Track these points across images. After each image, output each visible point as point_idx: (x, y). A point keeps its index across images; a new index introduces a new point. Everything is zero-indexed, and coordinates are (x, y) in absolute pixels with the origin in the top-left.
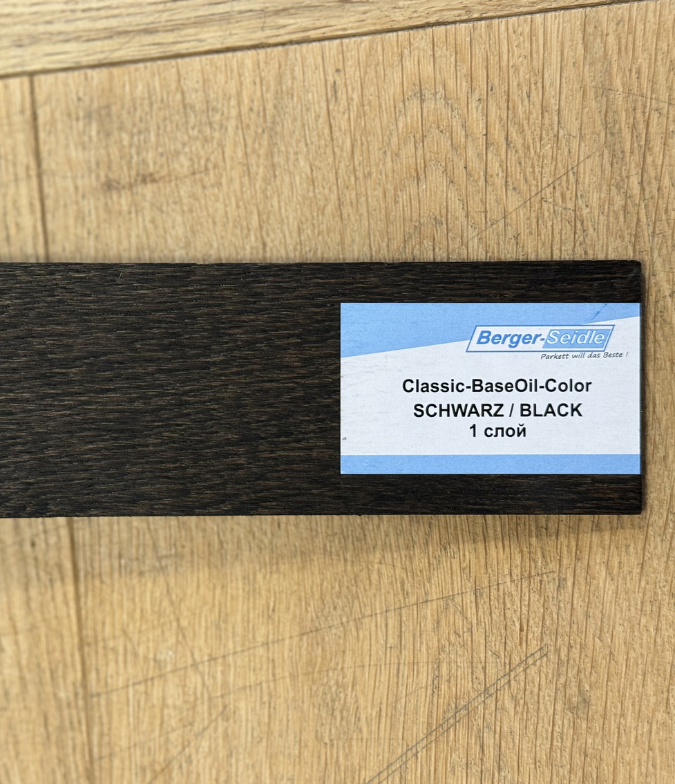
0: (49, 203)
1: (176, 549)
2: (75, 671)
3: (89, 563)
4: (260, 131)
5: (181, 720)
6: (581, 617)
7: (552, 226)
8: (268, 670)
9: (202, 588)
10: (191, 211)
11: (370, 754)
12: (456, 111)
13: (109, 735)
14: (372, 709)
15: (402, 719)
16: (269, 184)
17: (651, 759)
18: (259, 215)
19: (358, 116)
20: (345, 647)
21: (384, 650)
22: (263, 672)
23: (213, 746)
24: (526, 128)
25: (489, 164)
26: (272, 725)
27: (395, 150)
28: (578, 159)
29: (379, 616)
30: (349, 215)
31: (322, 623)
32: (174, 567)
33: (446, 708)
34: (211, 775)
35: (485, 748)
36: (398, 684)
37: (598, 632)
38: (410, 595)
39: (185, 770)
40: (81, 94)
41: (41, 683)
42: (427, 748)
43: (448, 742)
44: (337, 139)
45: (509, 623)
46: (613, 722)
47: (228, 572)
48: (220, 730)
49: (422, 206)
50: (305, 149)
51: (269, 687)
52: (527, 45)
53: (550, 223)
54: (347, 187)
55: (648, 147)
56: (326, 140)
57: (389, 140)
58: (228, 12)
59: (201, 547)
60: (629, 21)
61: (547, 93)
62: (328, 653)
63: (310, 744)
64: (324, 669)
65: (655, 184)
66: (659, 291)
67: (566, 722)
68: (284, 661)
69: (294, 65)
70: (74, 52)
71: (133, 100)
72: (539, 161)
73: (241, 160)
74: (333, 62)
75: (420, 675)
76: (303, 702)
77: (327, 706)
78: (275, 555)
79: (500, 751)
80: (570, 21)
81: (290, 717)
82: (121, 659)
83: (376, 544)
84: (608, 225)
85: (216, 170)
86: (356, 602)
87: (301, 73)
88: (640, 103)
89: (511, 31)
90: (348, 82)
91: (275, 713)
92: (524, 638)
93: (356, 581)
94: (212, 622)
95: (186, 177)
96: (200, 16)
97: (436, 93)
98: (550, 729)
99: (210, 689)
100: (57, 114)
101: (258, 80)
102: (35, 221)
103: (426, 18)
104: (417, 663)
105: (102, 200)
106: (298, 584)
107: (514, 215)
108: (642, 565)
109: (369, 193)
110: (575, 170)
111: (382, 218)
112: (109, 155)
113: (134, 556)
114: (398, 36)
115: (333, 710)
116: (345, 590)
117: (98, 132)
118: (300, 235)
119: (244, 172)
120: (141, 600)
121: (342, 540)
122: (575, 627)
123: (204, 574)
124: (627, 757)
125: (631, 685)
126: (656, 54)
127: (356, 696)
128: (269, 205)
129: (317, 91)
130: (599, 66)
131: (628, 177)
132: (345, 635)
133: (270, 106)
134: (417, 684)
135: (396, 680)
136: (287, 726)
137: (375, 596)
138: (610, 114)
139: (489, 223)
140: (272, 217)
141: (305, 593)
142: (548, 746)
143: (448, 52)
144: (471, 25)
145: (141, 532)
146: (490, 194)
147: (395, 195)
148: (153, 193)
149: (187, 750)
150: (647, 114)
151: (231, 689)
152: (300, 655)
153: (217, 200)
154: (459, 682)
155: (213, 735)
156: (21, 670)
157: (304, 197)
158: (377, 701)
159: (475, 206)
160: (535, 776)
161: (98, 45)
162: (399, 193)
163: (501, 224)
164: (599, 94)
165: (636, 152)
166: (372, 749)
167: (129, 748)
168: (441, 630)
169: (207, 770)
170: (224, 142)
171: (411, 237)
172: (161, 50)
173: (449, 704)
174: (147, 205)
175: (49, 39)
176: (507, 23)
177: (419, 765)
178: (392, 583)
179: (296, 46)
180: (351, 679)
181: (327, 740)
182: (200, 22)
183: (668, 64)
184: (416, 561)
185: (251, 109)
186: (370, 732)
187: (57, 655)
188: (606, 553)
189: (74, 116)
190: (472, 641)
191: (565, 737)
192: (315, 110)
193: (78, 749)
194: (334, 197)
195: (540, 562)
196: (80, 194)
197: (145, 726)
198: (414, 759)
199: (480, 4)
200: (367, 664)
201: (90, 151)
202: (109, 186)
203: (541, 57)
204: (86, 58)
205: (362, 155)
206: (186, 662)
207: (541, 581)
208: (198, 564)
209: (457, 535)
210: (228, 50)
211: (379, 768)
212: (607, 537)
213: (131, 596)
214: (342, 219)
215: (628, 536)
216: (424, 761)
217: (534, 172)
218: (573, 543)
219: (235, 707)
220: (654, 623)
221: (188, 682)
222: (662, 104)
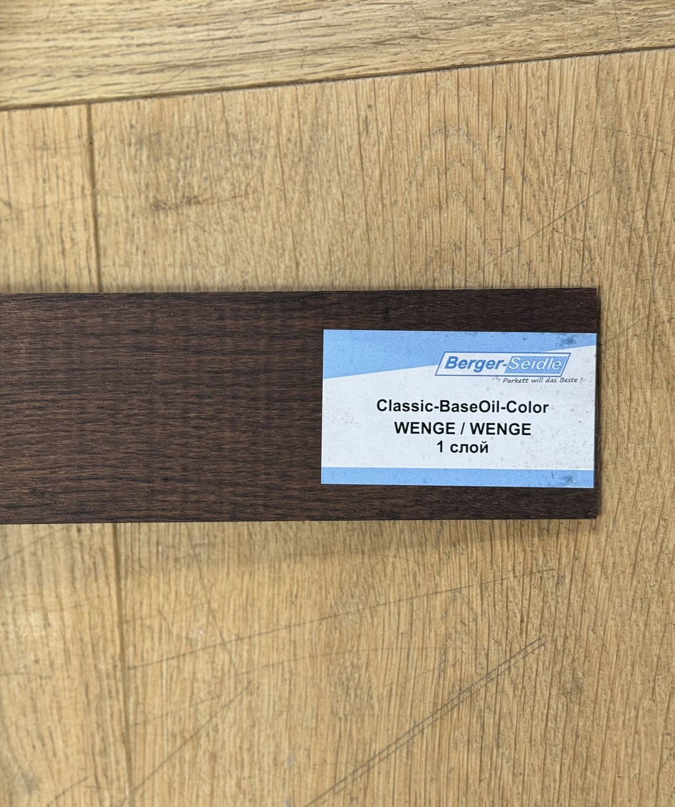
0: (102, 221)
1: (209, 538)
2: (114, 646)
3: (129, 549)
4: (296, 160)
5: (209, 693)
6: (577, 611)
7: (562, 254)
8: (290, 650)
9: (232, 574)
10: (231, 231)
11: (380, 729)
12: (477, 147)
13: (144, 704)
14: (383, 688)
15: (410, 698)
16: (304, 209)
17: (636, 742)
18: (293, 237)
19: (387, 149)
20: (361, 632)
21: (396, 636)
22: (285, 653)
23: (238, 717)
24: (541, 164)
25: (506, 196)
26: (292, 701)
27: (420, 180)
28: (588, 194)
29: (392, 605)
30: (376, 239)
31: (340, 609)
32: (206, 554)
33: (451, 689)
34: (235, 743)
35: (485, 726)
36: (407, 666)
37: (592, 624)
38: (421, 587)
39: (211, 738)
40: (134, 122)
41: (83, 655)
42: (433, 725)
43: (451, 720)
44: (367, 169)
45: (511, 614)
46: (603, 707)
47: (256, 561)
48: (245, 703)
49: (443, 233)
50: (337, 178)
51: (290, 666)
52: (545, 87)
53: (560, 252)
54: (375, 214)
55: (652, 185)
56: (357, 170)
57: (415, 172)
58: (270, 50)
59: (232, 538)
60: (639, 69)
61: (561, 133)
62: (345, 636)
63: (326, 718)
64: (341, 651)
65: (658, 219)
66: (659, 316)
67: (560, 706)
68: (304, 643)
69: (330, 100)
70: (129, 83)
72: (552, 195)
73: (279, 186)
74: (365, 98)
75: (429, 660)
76: (321, 680)
77: (343, 684)
78: (299, 547)
79: (499, 730)
80: (584, 66)
81: (308, 694)
82: (156, 636)
83: (392, 539)
84: (614, 255)
85: (256, 195)
86: (372, 591)
87: (336, 108)
88: (647, 144)
89: (530, 75)
90: (379, 117)
91: (295, 690)
92: (524, 629)
93: (372, 573)
94: (239, 606)
95: (228, 200)
96: (245, 54)
97: (459, 130)
98: (545, 712)
99: (237, 666)
100: (112, 140)
101: (296, 113)
102: (89, 237)
103: (453, 60)
104: (426, 648)
105: (150, 216)
106: (319, 573)
107: (527, 244)
108: (635, 565)
109: (395, 220)
110: (585, 204)
111: (406, 242)
112: (157, 177)
113: (171, 544)
114: (426, 76)
115: (348, 688)
116: (362, 580)
117: (148, 157)
118: (330, 257)
119: (281, 197)
120: (176, 584)
121: (361, 535)
122: (571, 619)
123: (233, 563)
124: (615, 739)
125: (621, 674)
126: (663, 99)
127: (369, 676)
128: (303, 228)
129: (350, 125)
130: (610, 109)
131: (633, 212)
132: (361, 621)
133: (306, 137)
134: (426, 667)
135: (406, 663)
136: (306, 701)
137: (389, 586)
138: (618, 153)
139: (504, 250)
140: (305, 239)
141: (326, 582)
142: (543, 727)
143: (471, 93)
144: (493, 68)
146: (506, 224)
147: (419, 222)
148: (197, 213)
149: (214, 720)
150: (653, 154)
151: (256, 666)
152: (319, 638)
153: (256, 222)
154: (463, 666)
155: (238, 707)
156: (65, 643)
157: (335, 221)
158: (388, 682)
159: (492, 233)
160: (530, 754)
161: (150, 77)
162: (423, 220)
163: (515, 251)
164: (610, 135)
166: (383, 725)
167: (162, 716)
168: (449, 619)
169: (232, 739)
170: (263, 169)
171: (432, 261)
172: (209, 83)
173: (454, 686)
174: (190, 224)
175: (106, 71)
176: (527, 67)
177: (425, 740)
178: (405, 575)
179: (332, 83)
180: (365, 661)
181: (341, 715)
182: (245, 59)
183: (674, 109)
184: (428, 557)
185: (289, 140)
186: (381, 709)
187: (99, 630)
188: (602, 554)
189: (126, 142)
190: (477, 630)
191: (558, 719)
192: (347, 142)
193: (116, 716)
194: (362, 222)
195: (541, 560)
196: (130, 213)
197: (176, 697)
198: (420, 734)
199: (502, 49)
200: (380, 648)
201: (141, 173)
202: (157, 206)
203: (557, 99)
204: (139, 89)
205: (389, 184)
206: (215, 641)
207: (541, 578)
208: (229, 553)
209: (466, 534)
210: (269, 85)
211: (388, 742)
212: (603, 539)
213: (167, 579)
214: (369, 242)
215: (622, 539)
216: (429, 736)
217: (547, 204)
218: (572, 544)
219: (259, 683)
220: (644, 618)
221: (216, 659)
222: (667, 146)
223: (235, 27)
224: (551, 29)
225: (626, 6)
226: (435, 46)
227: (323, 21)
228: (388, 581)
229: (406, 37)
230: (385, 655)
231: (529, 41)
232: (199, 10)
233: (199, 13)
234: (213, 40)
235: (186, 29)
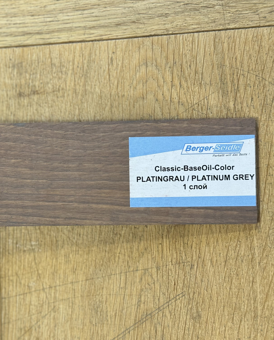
1: (39, 242)
3: (4, 245)
4: (81, 75)
5: (37, 311)
6: (199, 281)
8: (72, 293)
9: (48, 258)
10: (52, 107)
11: (111, 330)
12: (160, 71)
13: (8, 314)
14: (113, 312)
15: (124, 317)
16: (84, 97)
18: (79, 110)
19: (121, 72)
20: (103, 286)
21: (119, 289)
22: (70, 294)
23: (49, 322)
24: (188, 80)
25: (173, 94)
26: (73, 316)
27: (135, 86)
28: (209, 93)
29: (118, 275)
30: (115, 112)
31: (95, 276)
32: (37, 249)
33: (142, 314)
34: (47, 333)
35: (157, 331)
36: (124, 303)
37: (206, 288)
38: (131, 267)
39: (37, 331)
40: (11, 58)
42: (134, 329)
43: (142, 328)
44: (112, 80)
45: (170, 282)
46: (210, 325)
47: (59, 253)
48: (52, 316)
49: (144, 109)
50: (98, 84)
51: (72, 300)
52: (191, 45)
54: (115, 100)
55: (238, 90)
57: (133, 82)
58: (71, 27)
59: (48, 242)
60: (233, 37)
61: (197, 66)
62: (96, 288)
64: (95, 294)
65: (240, 106)
67: (191, 324)
68: (79, 290)
69: (96, 50)
70: (10, 41)
71: (31, 61)
72: (193, 94)
73: (73, 87)
74: (111, 48)
75: (133, 300)
76: (85, 307)
77: (95, 309)
78: (77, 247)
79: (163, 333)
80: (209, 36)
81: (80, 313)
82: (15, 284)
83: (118, 245)
85: (63, 91)
86: (109, 268)
87: (99, 53)
88: (236, 71)
89: (184, 39)
90: (117, 57)
91: (74, 311)
92: (176, 288)
93: (109, 260)
94: (51, 272)
95: (51, 93)
96: (60, 28)
97: (152, 64)
98: (184, 326)
99: (49, 299)
100: (2, 65)
101: (81, 55)
103: (150, 33)
104: (132, 295)
105: (17, 100)
106: (86, 260)
107: (181, 115)
108: (226, 261)
109: (123, 103)
110: (207, 97)
111: (128, 113)
112: (21, 82)
113: (22, 243)
114: (138, 40)
115: (97, 311)
116: (104, 263)
117: (17, 73)
119: (74, 92)
120: (24, 262)
121: (105, 243)
122: (197, 285)
123: (49, 253)
125: (218, 310)
126: (244, 51)
127: (107, 306)
128: (83, 105)
129: (105, 61)
130: (220, 56)
131: (229, 102)
132: (104, 281)
133: (85, 66)
134: (131, 303)
135: (123, 301)
137: (117, 266)
138: (223, 76)
139: (171, 118)
140: (84, 110)
141: (89, 263)
142: (183, 333)
143: (158, 47)
144: (168, 36)
145: (25, 234)
146: (172, 106)
147: (134, 104)
148: (38, 98)
149: (38, 323)
150: (238, 76)
151: (57, 300)
152: (85, 288)
153: (63, 103)
154: (148, 304)
155: (49, 318)
157: (97, 104)
158: (115, 309)
159: (166, 110)
161: (19, 38)
162: (135, 104)
163: (176, 118)
164: (219, 67)
165: (233, 92)
166: (112, 328)
167: (16, 320)
168: (142, 282)
169: (46, 330)
170: (66, 80)
172: (44, 41)
173: (144, 313)
174: (34, 103)
176: (183, 36)
177: (130, 336)
178: (123, 262)
179: (98, 42)
180: (105, 300)
181: (94, 323)
182: (60, 31)
183: (249, 56)
184: (134, 254)
185: (78, 67)
186: (111, 322)
188: (211, 256)
189: (8, 66)
190: (154, 288)
191: (190, 330)
192: (103, 68)
194: (109, 104)
195: (184, 257)
196: (9, 97)
197: (22, 312)
198: (128, 334)
199: (172, 28)
200: (112, 294)
201: (13, 80)
202: (20, 95)
203: (196, 51)
204: (14, 43)
205: (121, 87)
206: (40, 288)
207: (184, 265)
208: (47, 249)
209: (151, 244)
210: (70, 42)
211: (114, 336)
212: (212, 249)
213: (20, 259)
214: (112, 113)
215: (220, 249)
216: (132, 334)
217: (190, 98)
218: (198, 251)
219: (59, 307)
220: (229, 286)
221: (40, 295)
222: (245, 72)
223: (56, 17)
224: (194, 19)
225: (228, 9)
226: (143, 26)
227: (94, 14)
228: (116, 264)
229: (130, 22)
230: (114, 297)
231: (184, 24)
232: (40, 9)
233: (40, 10)
234: (46, 22)
235: (35, 17)
